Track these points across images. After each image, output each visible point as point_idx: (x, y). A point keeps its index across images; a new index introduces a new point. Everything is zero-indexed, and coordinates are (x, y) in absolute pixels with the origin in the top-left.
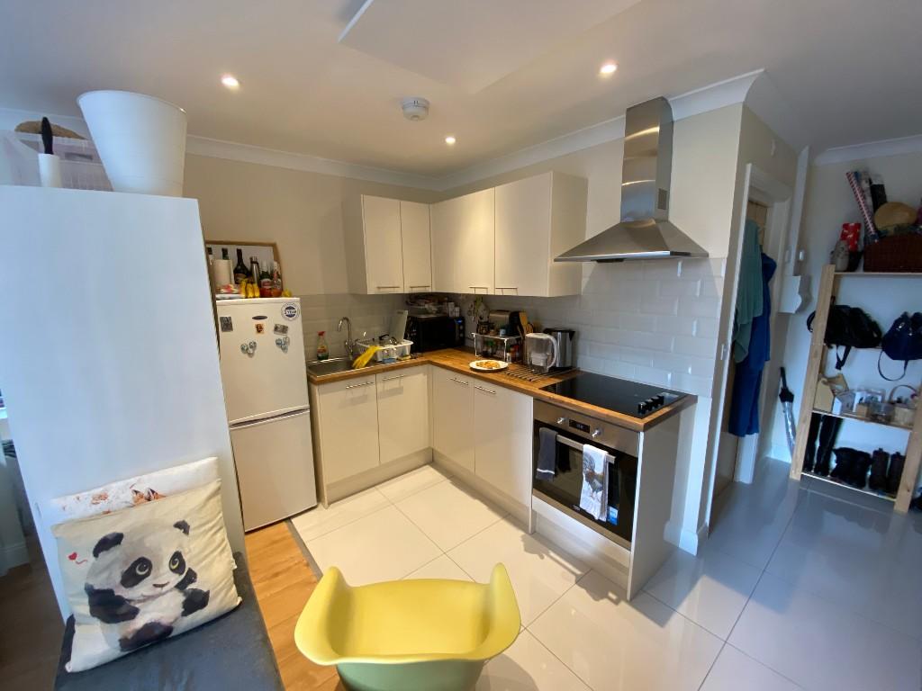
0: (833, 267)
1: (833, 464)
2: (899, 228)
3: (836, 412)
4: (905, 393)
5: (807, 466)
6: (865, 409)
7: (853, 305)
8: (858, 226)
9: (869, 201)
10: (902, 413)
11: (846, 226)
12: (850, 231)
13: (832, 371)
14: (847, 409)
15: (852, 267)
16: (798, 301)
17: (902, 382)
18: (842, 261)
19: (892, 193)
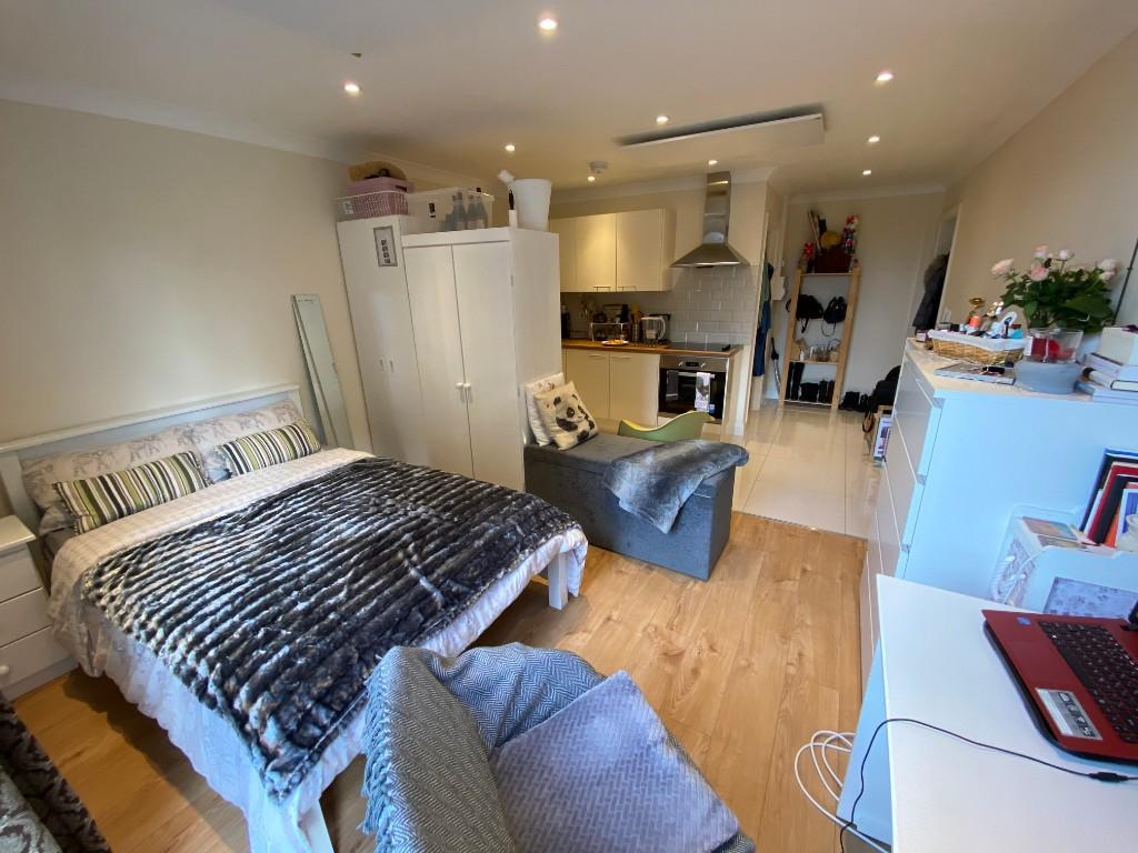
0: (799, 271)
1: (800, 394)
2: (833, 247)
3: (802, 360)
4: (834, 344)
5: (787, 397)
6: (815, 356)
7: (809, 294)
8: (812, 245)
9: (818, 229)
10: (834, 355)
11: (806, 245)
12: (808, 248)
13: (800, 335)
14: (807, 357)
15: (809, 271)
16: (783, 292)
17: (834, 337)
18: (805, 267)
19: (830, 225)
